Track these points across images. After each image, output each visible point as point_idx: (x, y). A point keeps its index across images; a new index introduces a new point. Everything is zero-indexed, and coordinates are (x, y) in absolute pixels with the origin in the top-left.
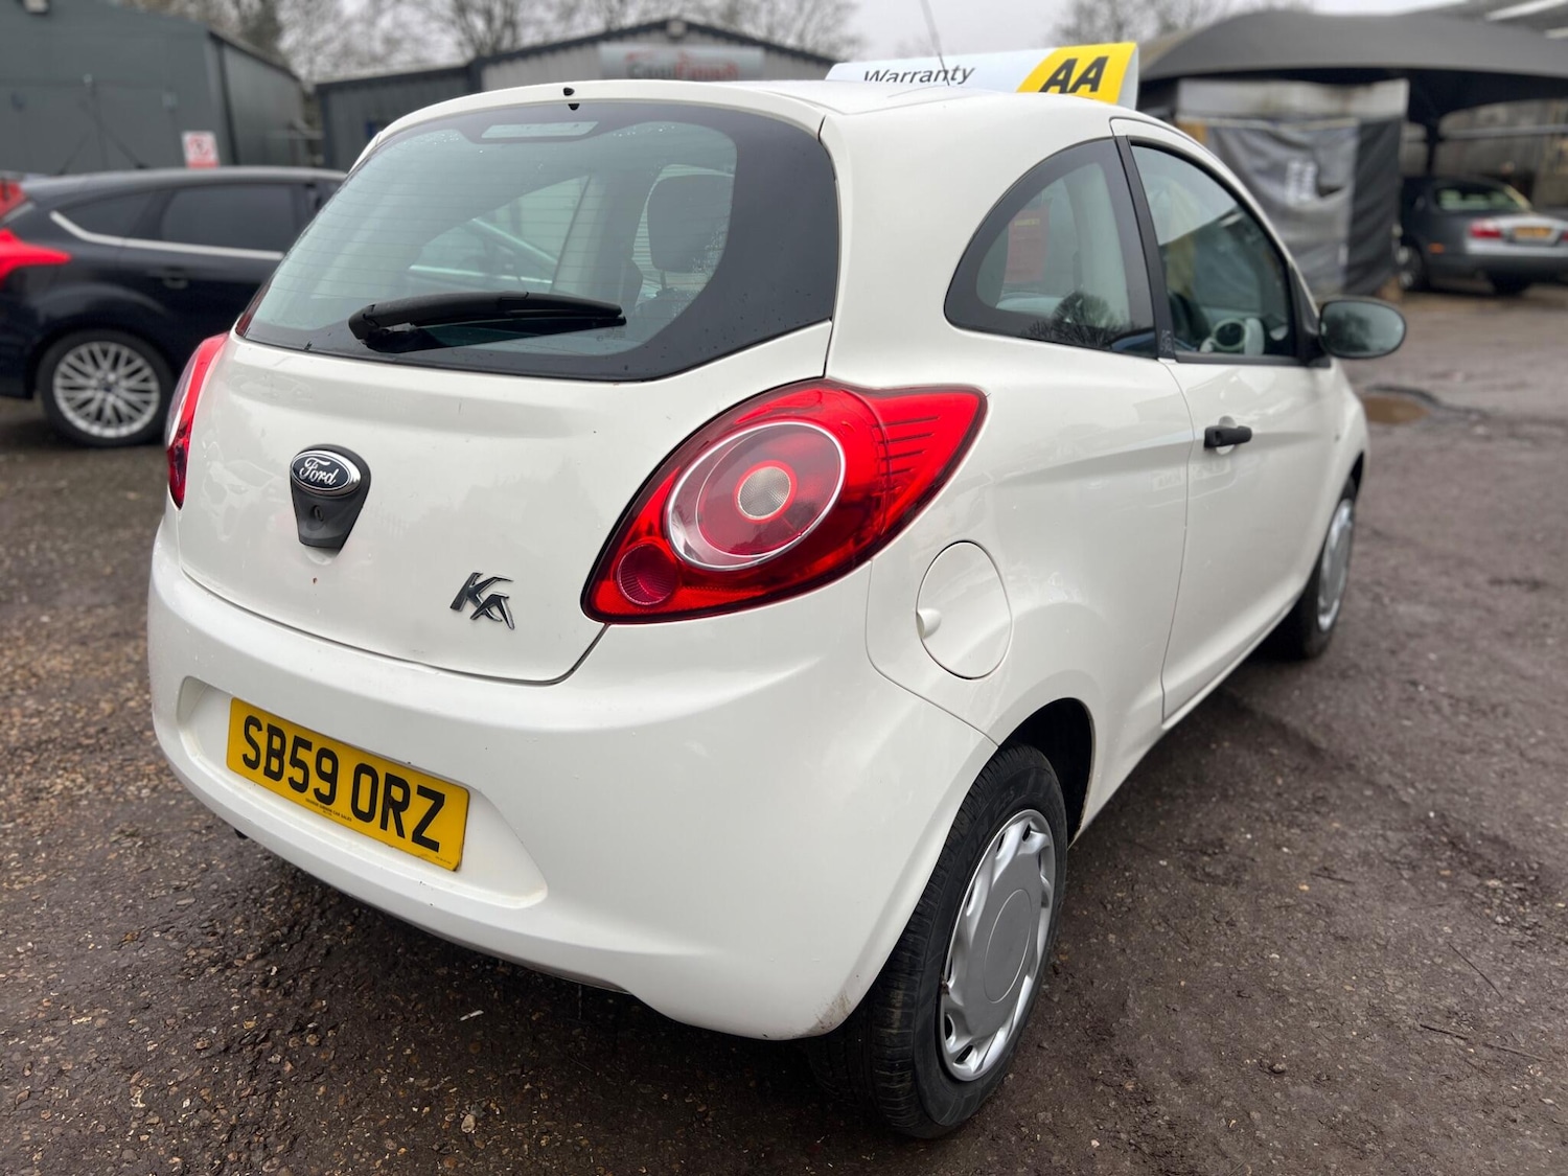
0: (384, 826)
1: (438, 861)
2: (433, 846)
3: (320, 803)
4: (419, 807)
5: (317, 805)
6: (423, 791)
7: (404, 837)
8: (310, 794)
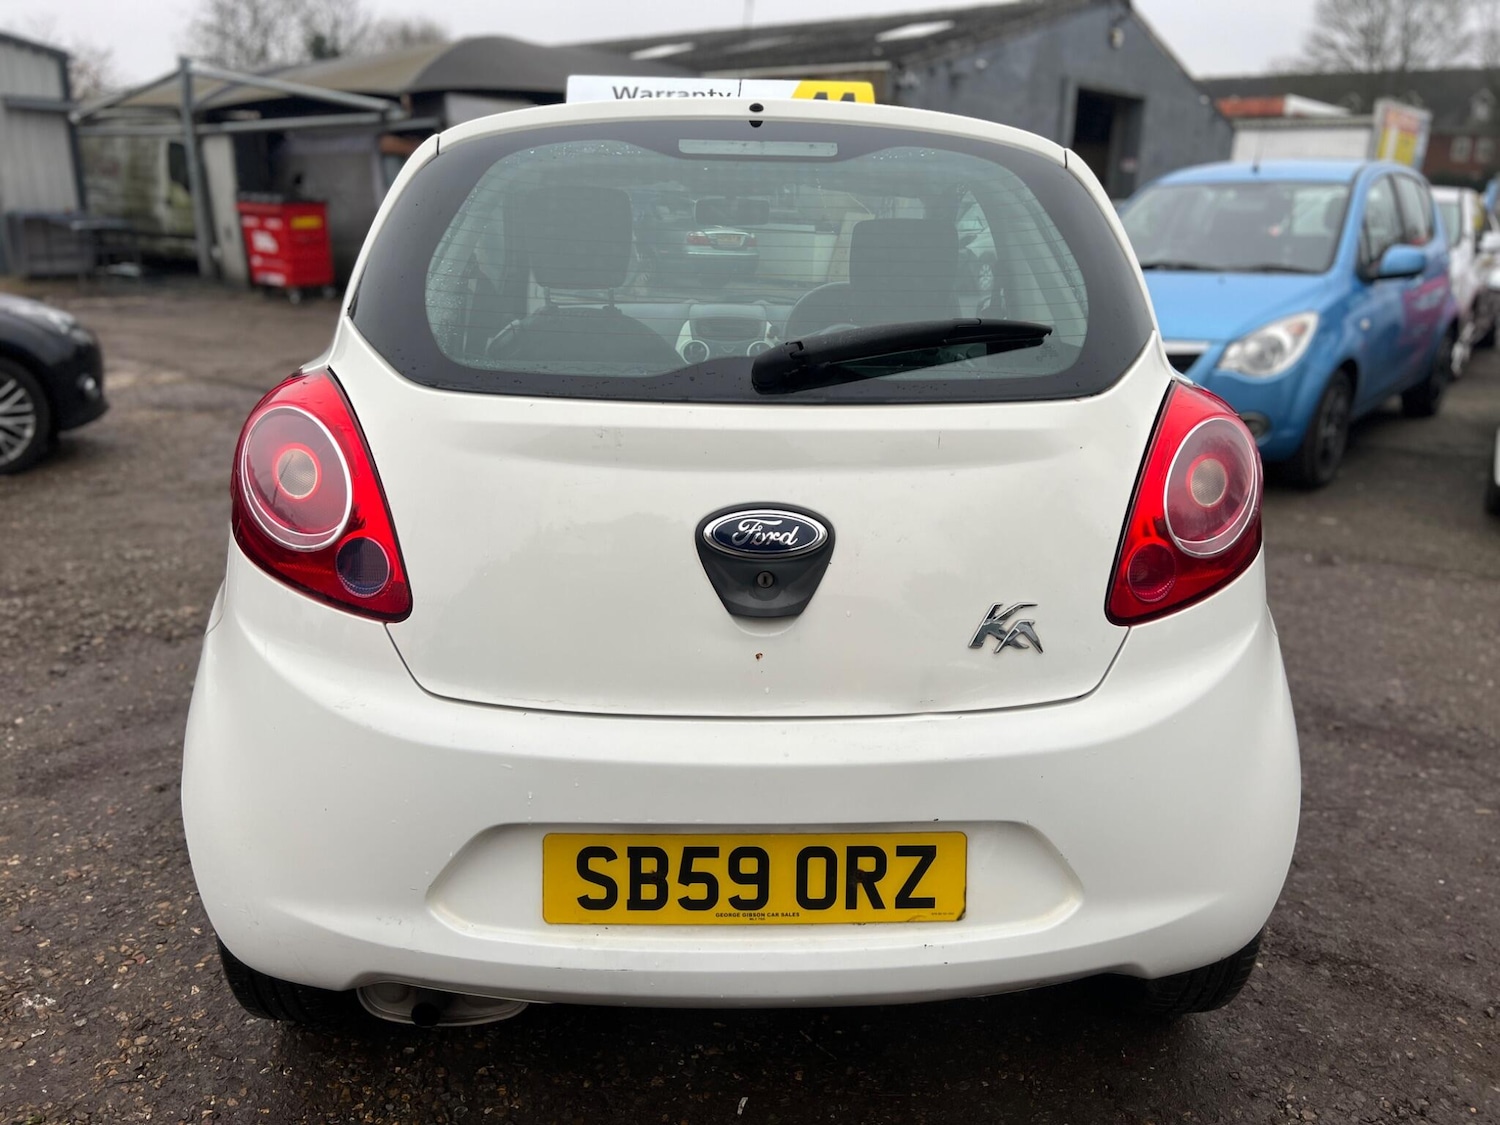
0: (851, 903)
1: (935, 918)
2: (928, 903)
3: (742, 912)
4: (899, 870)
5: (738, 915)
6: (903, 851)
7: (883, 907)
8: (723, 904)
